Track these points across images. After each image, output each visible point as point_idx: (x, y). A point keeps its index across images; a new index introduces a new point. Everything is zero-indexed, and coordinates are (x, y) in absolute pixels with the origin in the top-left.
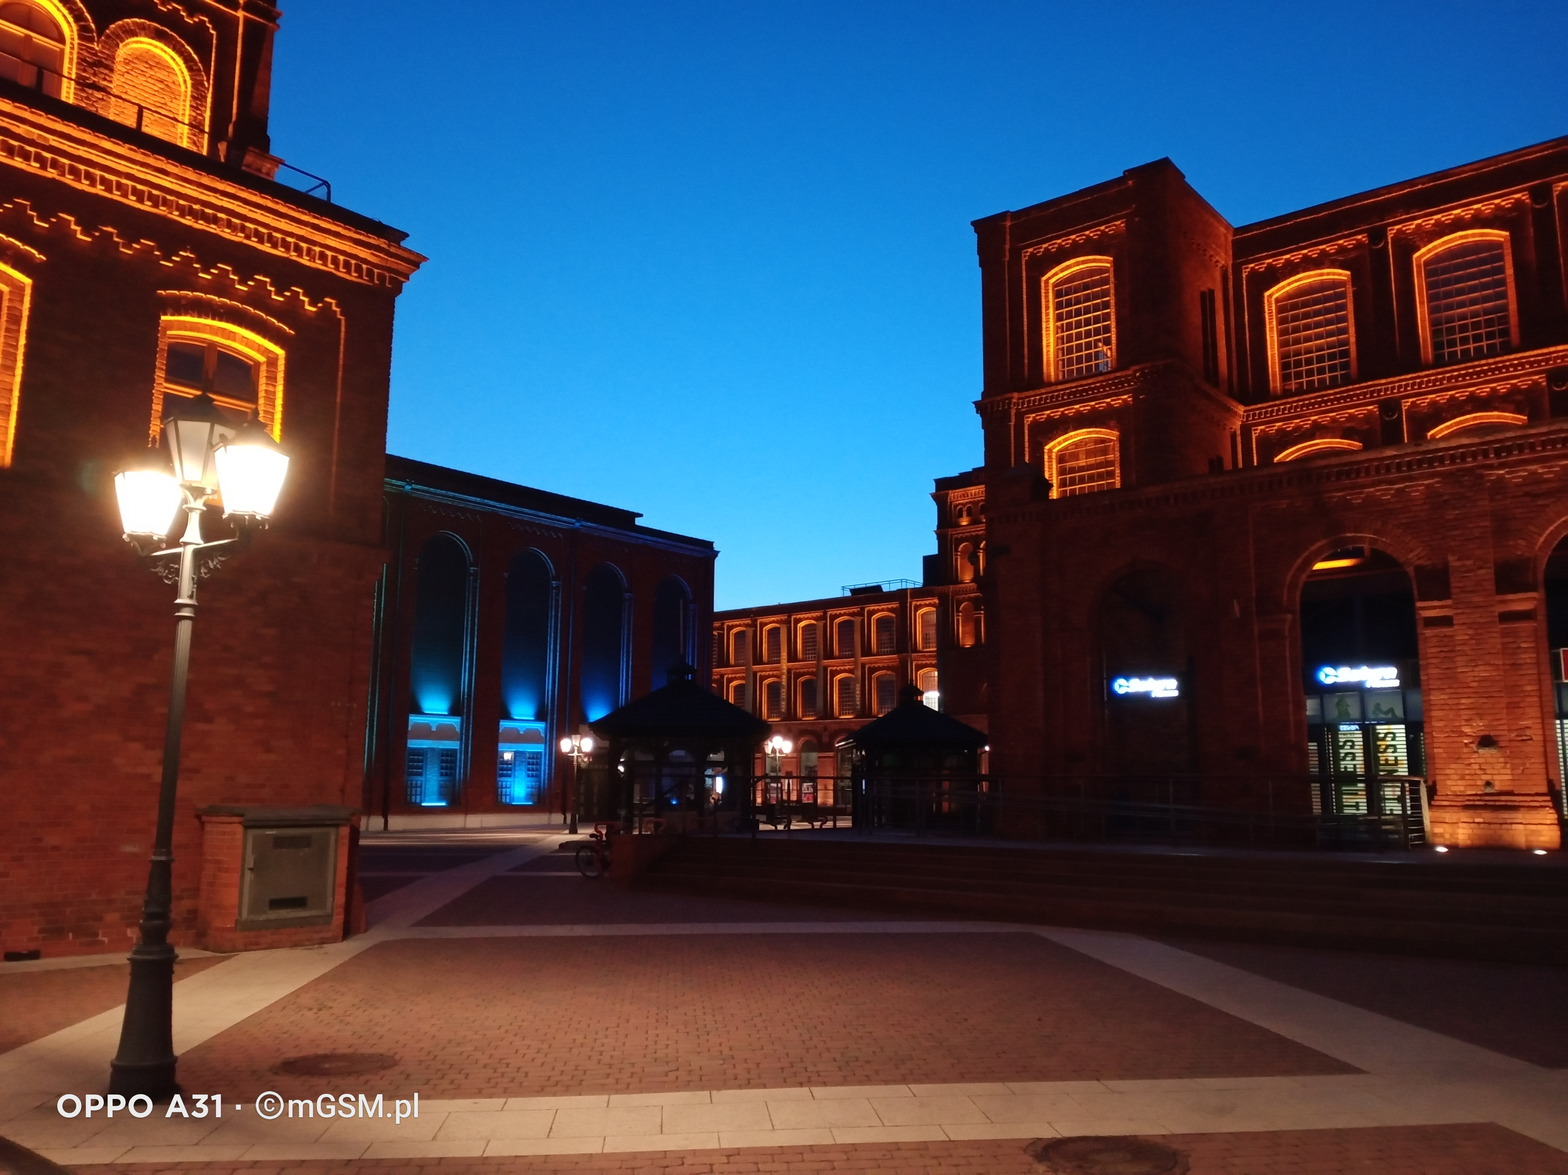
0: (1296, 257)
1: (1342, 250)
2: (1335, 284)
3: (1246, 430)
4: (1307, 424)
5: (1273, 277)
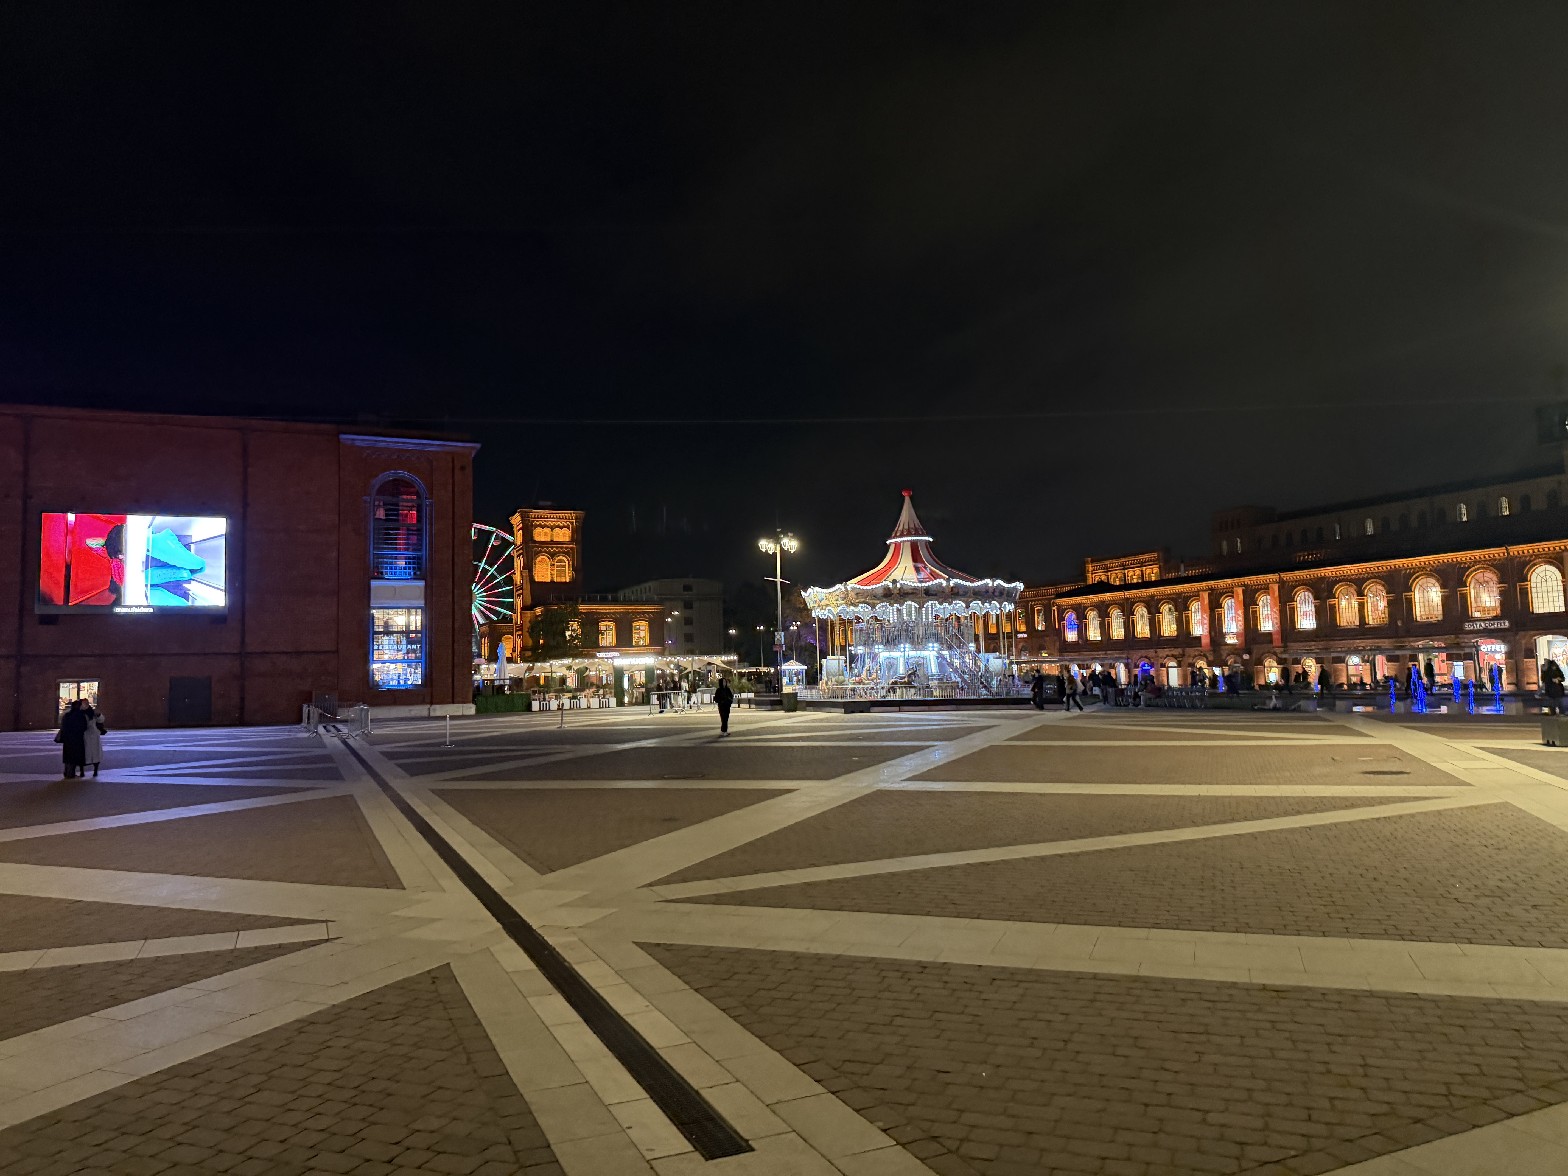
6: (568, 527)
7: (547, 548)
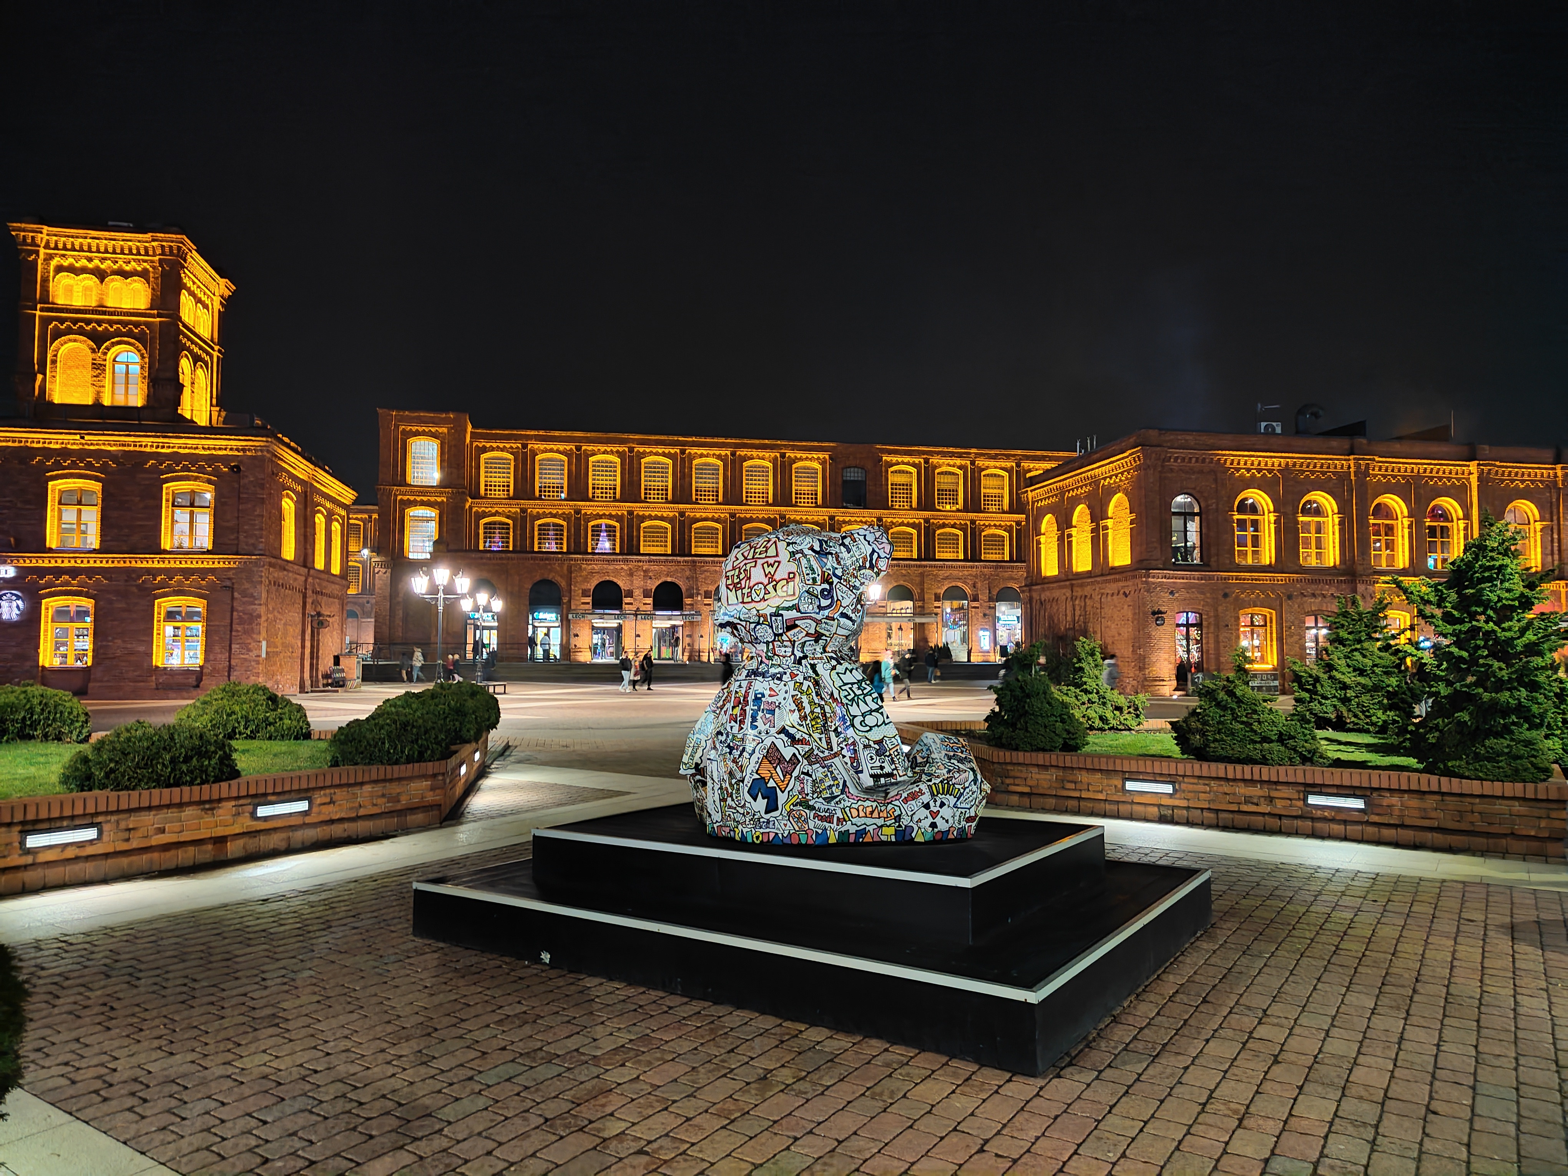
0: (494, 445)
1: (511, 448)
2: (506, 459)
3: (471, 508)
4: (493, 511)
5: (484, 450)
6: (143, 274)
7: (88, 322)
